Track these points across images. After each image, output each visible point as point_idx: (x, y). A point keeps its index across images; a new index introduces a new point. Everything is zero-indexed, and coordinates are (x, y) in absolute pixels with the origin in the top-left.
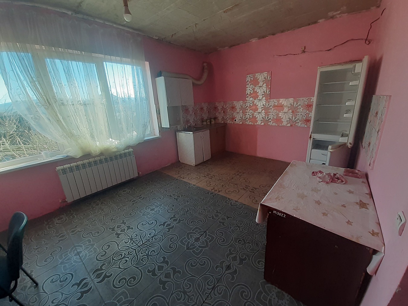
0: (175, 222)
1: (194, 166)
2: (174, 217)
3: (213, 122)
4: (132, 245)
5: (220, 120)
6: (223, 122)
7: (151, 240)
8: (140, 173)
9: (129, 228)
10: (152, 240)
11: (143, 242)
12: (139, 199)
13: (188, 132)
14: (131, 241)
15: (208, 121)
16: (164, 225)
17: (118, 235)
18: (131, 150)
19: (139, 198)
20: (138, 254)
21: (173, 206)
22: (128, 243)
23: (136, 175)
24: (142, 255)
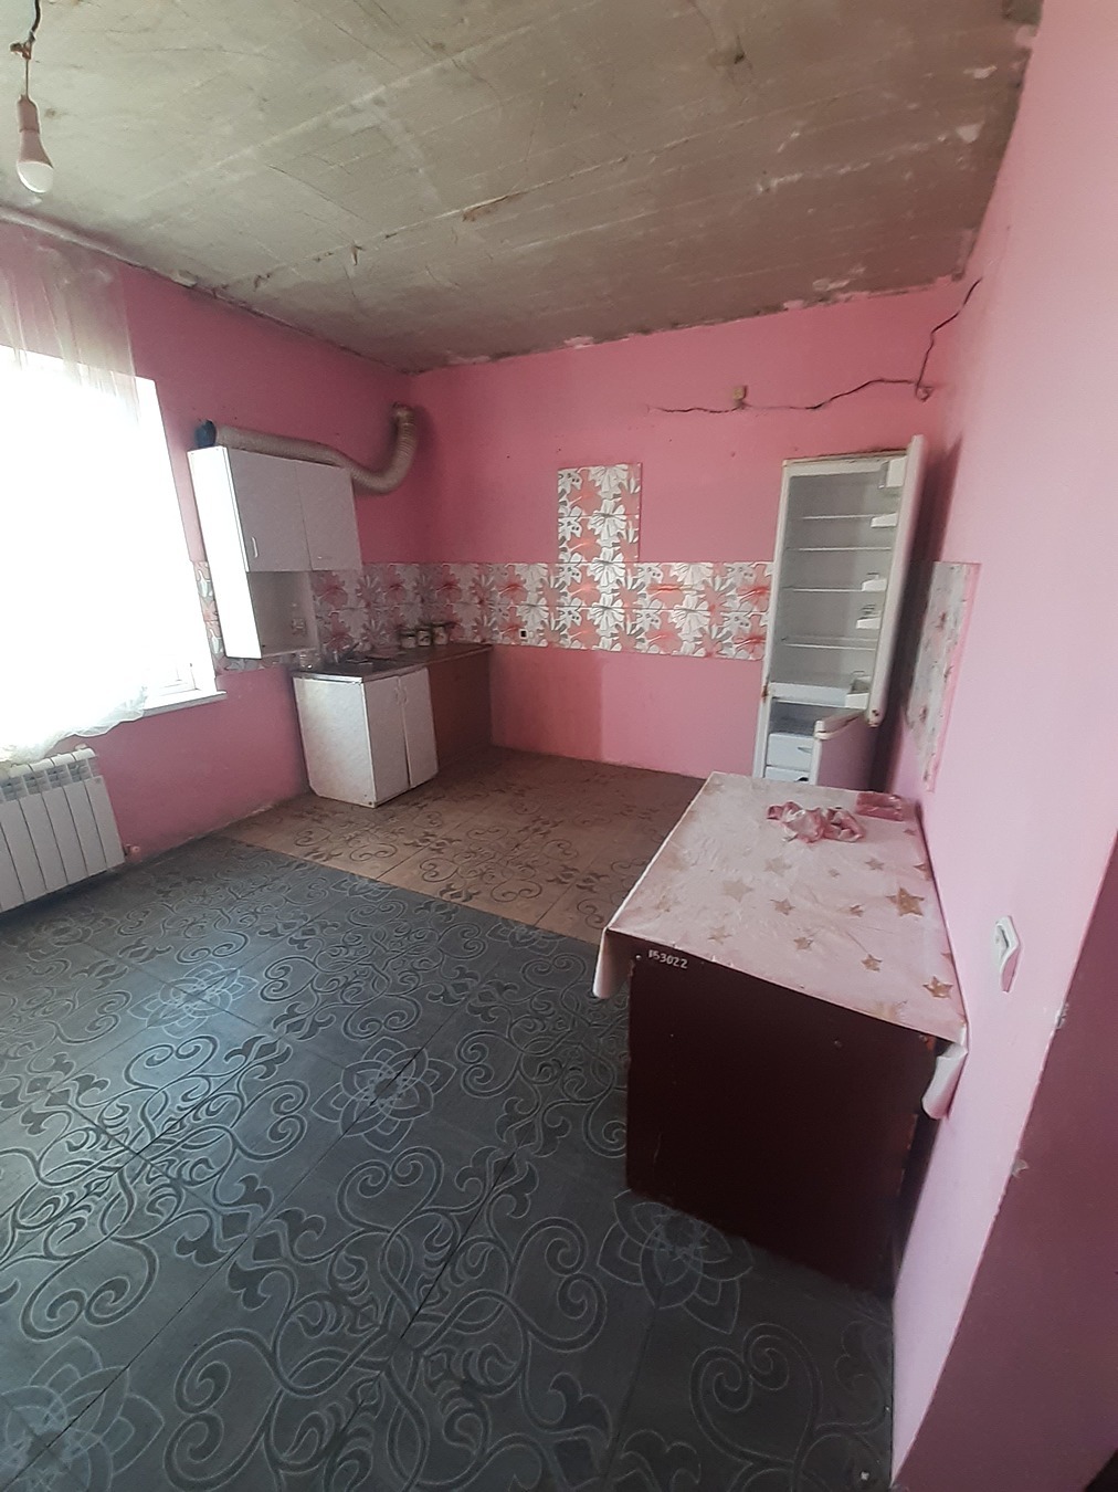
0: (294, 1036)
1: (373, 806)
2: (291, 1013)
3: (442, 640)
4: (106, 1154)
5: (468, 634)
6: (478, 640)
7: (189, 1121)
8: (134, 849)
9: (86, 1083)
10: (196, 1118)
11: (153, 1134)
12: (133, 961)
13: (343, 678)
14: (98, 1140)
15: (423, 634)
16: (245, 1051)
17: (35, 1122)
18: (83, 753)
19: (132, 955)
20: (131, 1187)
21: (287, 970)
22: (84, 1149)
23: (115, 859)
24: (152, 1186)
